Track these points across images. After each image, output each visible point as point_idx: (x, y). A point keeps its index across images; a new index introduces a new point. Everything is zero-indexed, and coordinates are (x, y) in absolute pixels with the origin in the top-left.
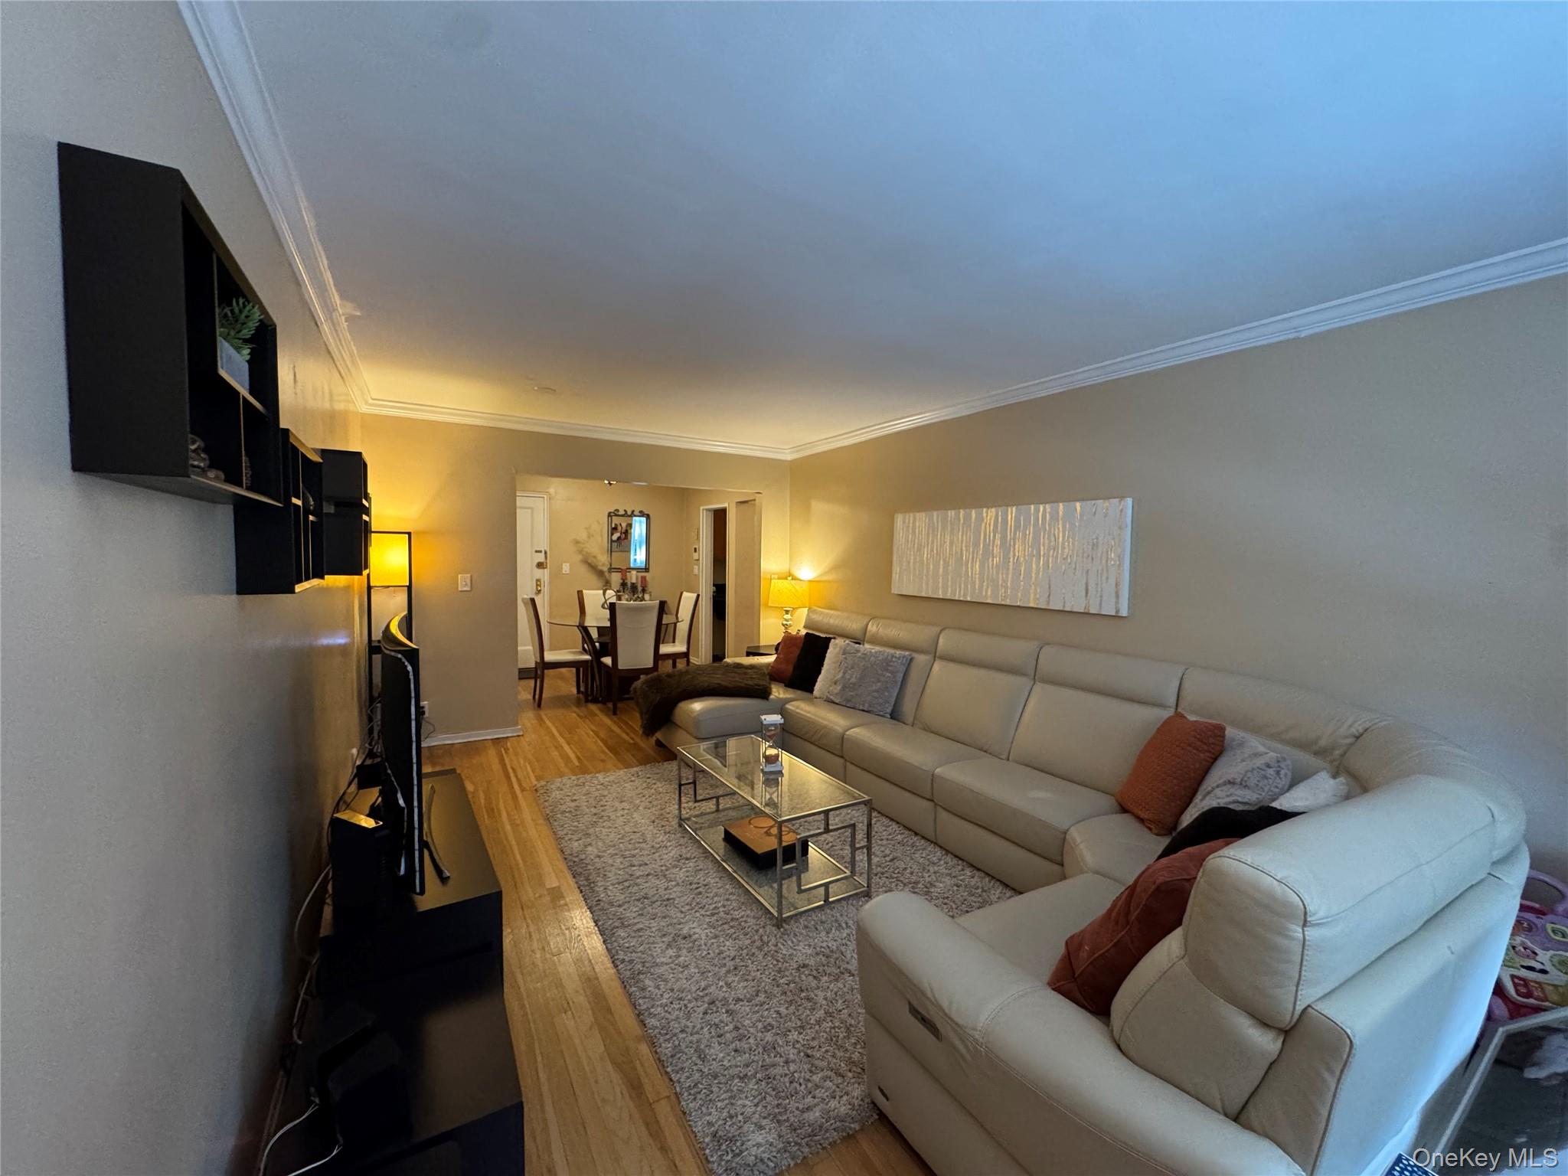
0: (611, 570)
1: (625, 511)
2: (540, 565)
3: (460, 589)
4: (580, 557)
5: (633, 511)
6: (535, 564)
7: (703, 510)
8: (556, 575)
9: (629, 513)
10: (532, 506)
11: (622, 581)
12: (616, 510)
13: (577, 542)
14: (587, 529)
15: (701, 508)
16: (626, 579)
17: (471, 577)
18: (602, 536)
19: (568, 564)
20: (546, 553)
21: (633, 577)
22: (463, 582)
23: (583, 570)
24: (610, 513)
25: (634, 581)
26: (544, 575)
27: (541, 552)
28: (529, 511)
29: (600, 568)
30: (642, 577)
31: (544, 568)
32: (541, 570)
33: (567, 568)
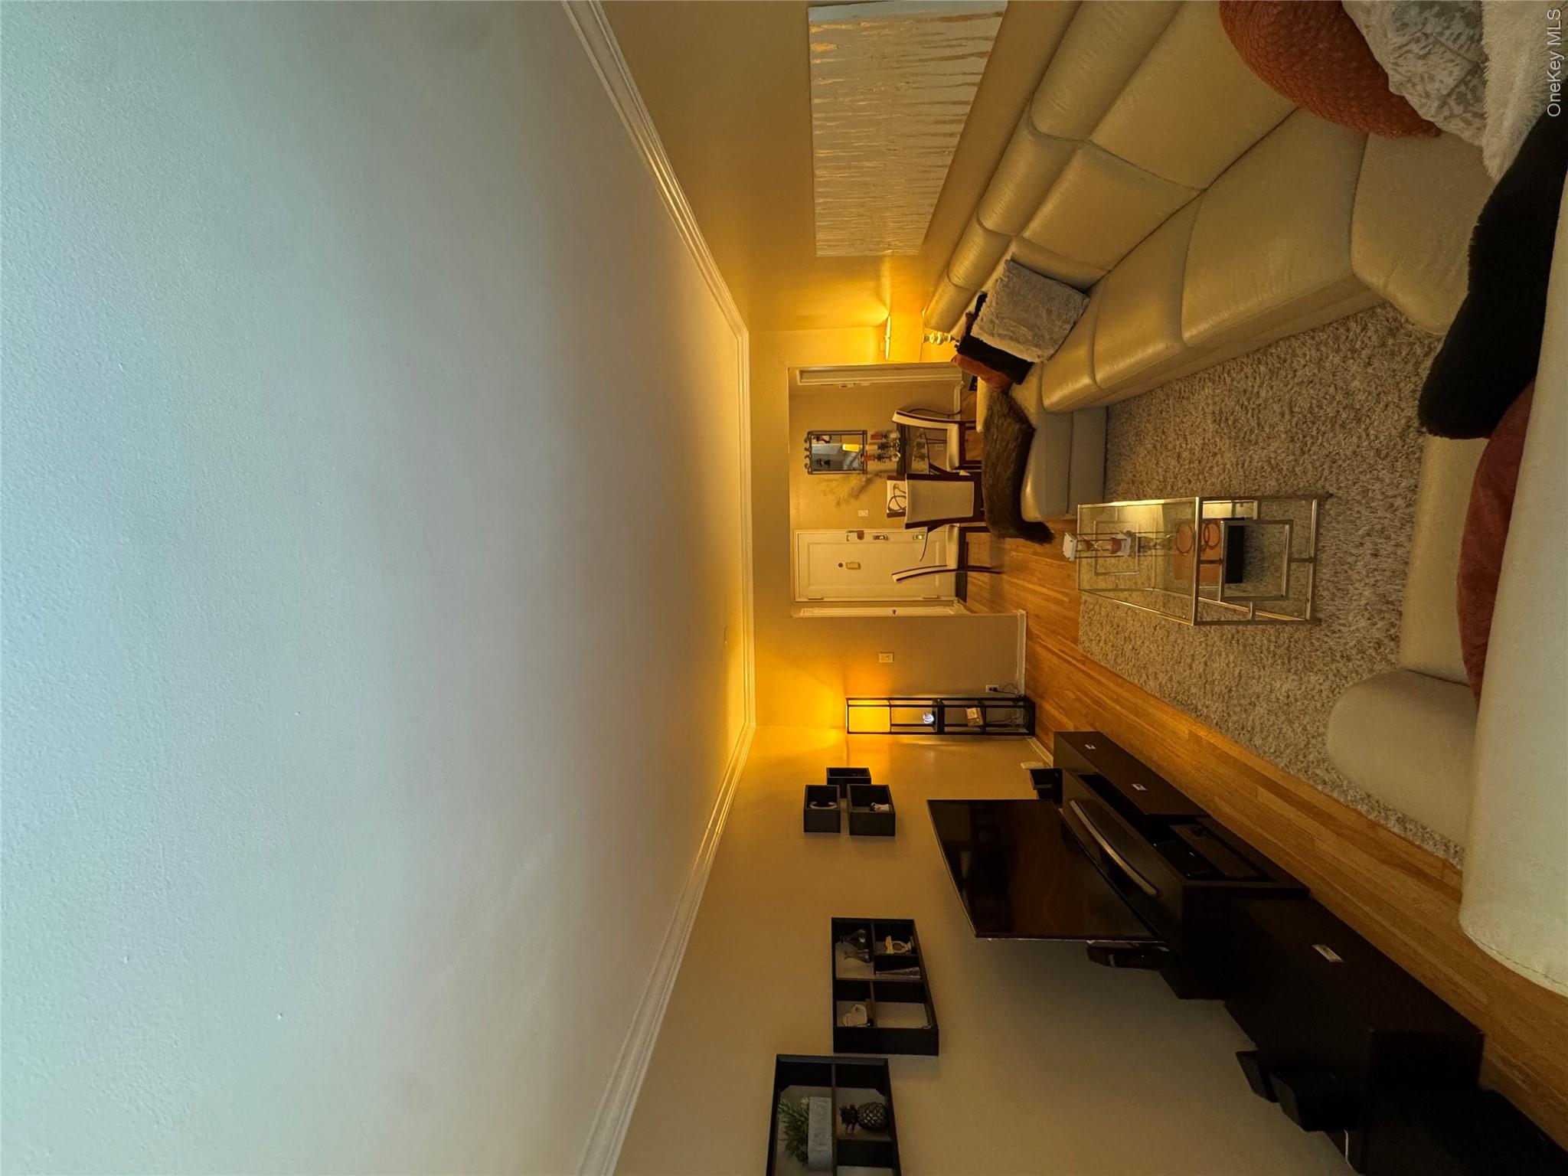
0: (864, 471)
1: (805, 457)
2: (861, 536)
3: (892, 661)
4: (853, 502)
5: (806, 449)
6: (860, 541)
7: (801, 382)
8: (870, 522)
9: (808, 453)
10: (806, 544)
11: (876, 460)
12: (806, 467)
13: (838, 504)
14: (825, 495)
15: (800, 384)
16: (874, 456)
17: (881, 653)
18: (830, 480)
19: (859, 511)
20: (850, 532)
21: (872, 449)
22: (885, 659)
23: (864, 497)
24: (809, 473)
25: (876, 447)
26: (869, 533)
27: (848, 536)
28: (811, 546)
29: (863, 484)
30: (872, 439)
31: (863, 533)
32: (866, 535)
33: (863, 513)
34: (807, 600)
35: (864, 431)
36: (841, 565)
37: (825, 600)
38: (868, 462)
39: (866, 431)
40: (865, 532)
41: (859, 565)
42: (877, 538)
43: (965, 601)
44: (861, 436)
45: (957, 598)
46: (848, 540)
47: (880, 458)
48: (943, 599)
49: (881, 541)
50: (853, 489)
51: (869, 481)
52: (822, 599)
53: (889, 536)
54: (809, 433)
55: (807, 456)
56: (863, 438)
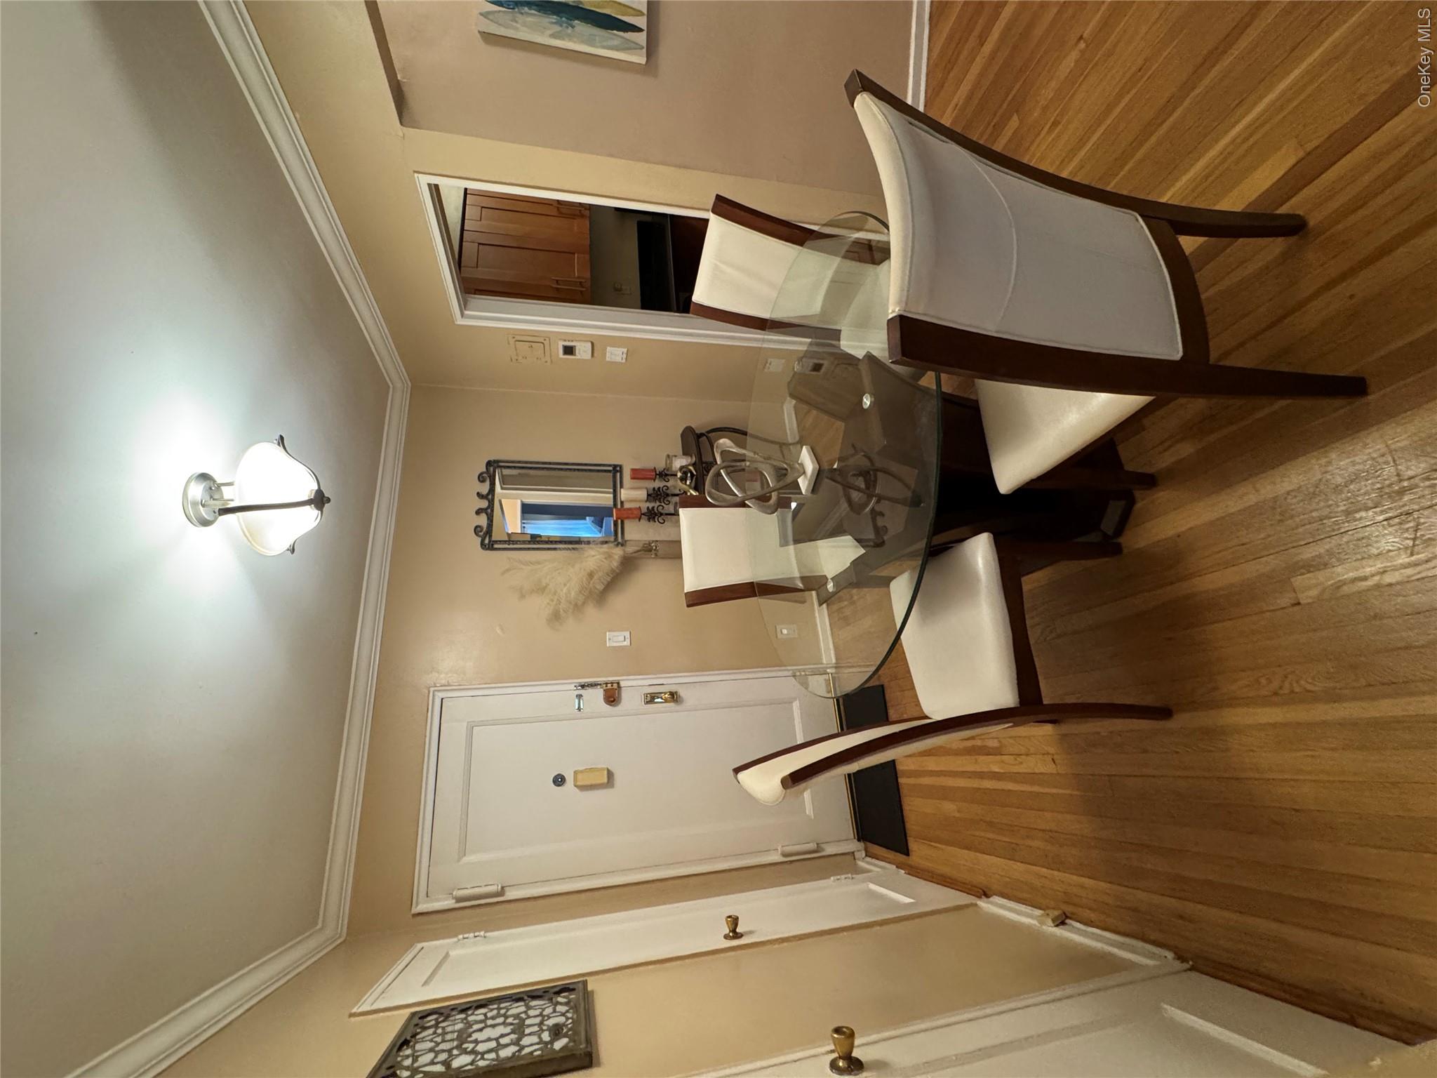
0: (618, 541)
2: (612, 697)
4: (591, 609)
5: (479, 495)
6: (608, 708)
9: (483, 503)
11: (644, 520)
12: (477, 533)
13: (555, 616)
14: (522, 598)
16: (638, 511)
18: (535, 562)
19: (609, 635)
20: (583, 686)
21: (635, 497)
23: (621, 601)
24: (484, 547)
25: (642, 495)
26: (634, 687)
27: (579, 698)
29: (615, 565)
31: (619, 688)
32: (625, 695)
33: (619, 639)
34: (450, 903)
35: (615, 466)
36: (559, 780)
37: (511, 894)
38: (627, 523)
39: (621, 467)
40: (622, 684)
41: (610, 775)
42: (651, 699)
43: (907, 853)
44: (611, 475)
45: (861, 845)
46: (579, 709)
47: (652, 515)
48: (830, 850)
49: (659, 705)
50: (591, 575)
51: (628, 565)
52: (501, 893)
53: (682, 692)
54: (489, 464)
55: (478, 512)
56: (614, 477)
